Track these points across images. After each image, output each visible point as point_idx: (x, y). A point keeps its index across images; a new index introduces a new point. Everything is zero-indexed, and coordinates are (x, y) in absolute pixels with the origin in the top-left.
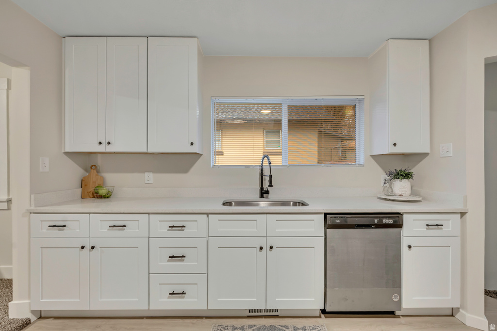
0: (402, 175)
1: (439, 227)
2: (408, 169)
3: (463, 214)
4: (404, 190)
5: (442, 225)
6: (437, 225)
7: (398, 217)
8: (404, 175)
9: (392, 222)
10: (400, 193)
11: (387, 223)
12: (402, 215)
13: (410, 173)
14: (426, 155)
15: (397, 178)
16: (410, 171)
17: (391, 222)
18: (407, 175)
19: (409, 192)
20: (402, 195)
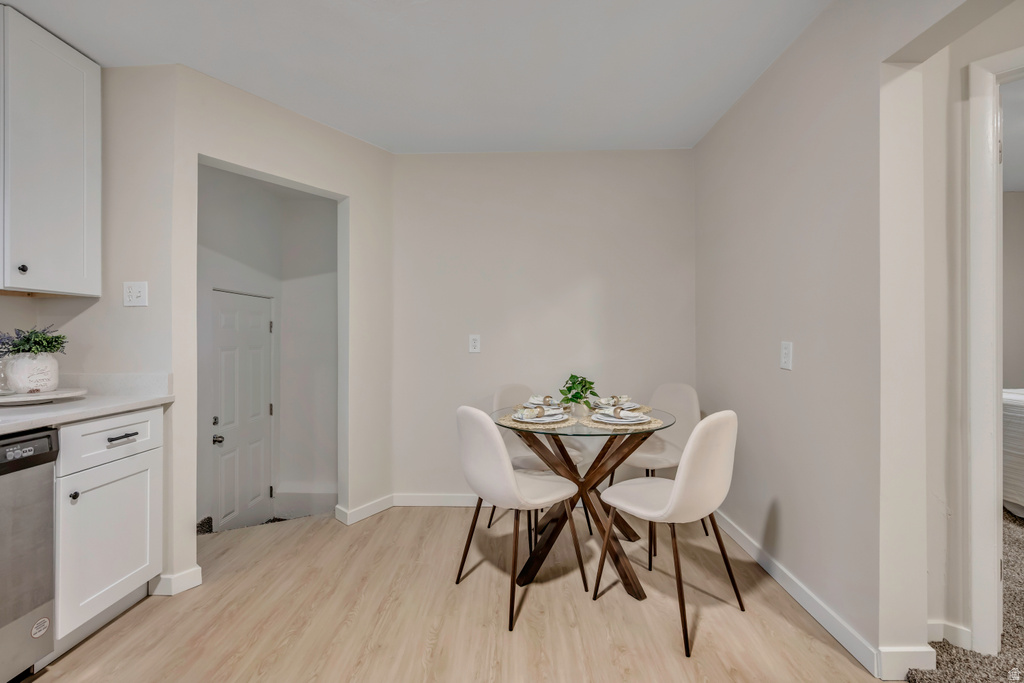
0: (36, 343)
1: (130, 438)
2: (51, 329)
3: (166, 406)
4: (42, 377)
5: (137, 434)
6: (127, 436)
7: (48, 436)
8: (45, 343)
9: (31, 453)
10: (33, 386)
11: (18, 457)
12: (56, 429)
13: (58, 337)
14: (93, 300)
15: (24, 351)
16: (55, 334)
17: (28, 451)
18: (51, 344)
19: (53, 382)
20: (38, 391)
